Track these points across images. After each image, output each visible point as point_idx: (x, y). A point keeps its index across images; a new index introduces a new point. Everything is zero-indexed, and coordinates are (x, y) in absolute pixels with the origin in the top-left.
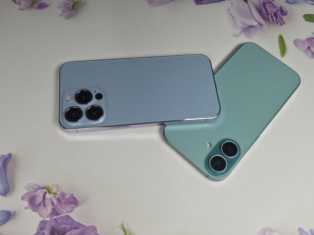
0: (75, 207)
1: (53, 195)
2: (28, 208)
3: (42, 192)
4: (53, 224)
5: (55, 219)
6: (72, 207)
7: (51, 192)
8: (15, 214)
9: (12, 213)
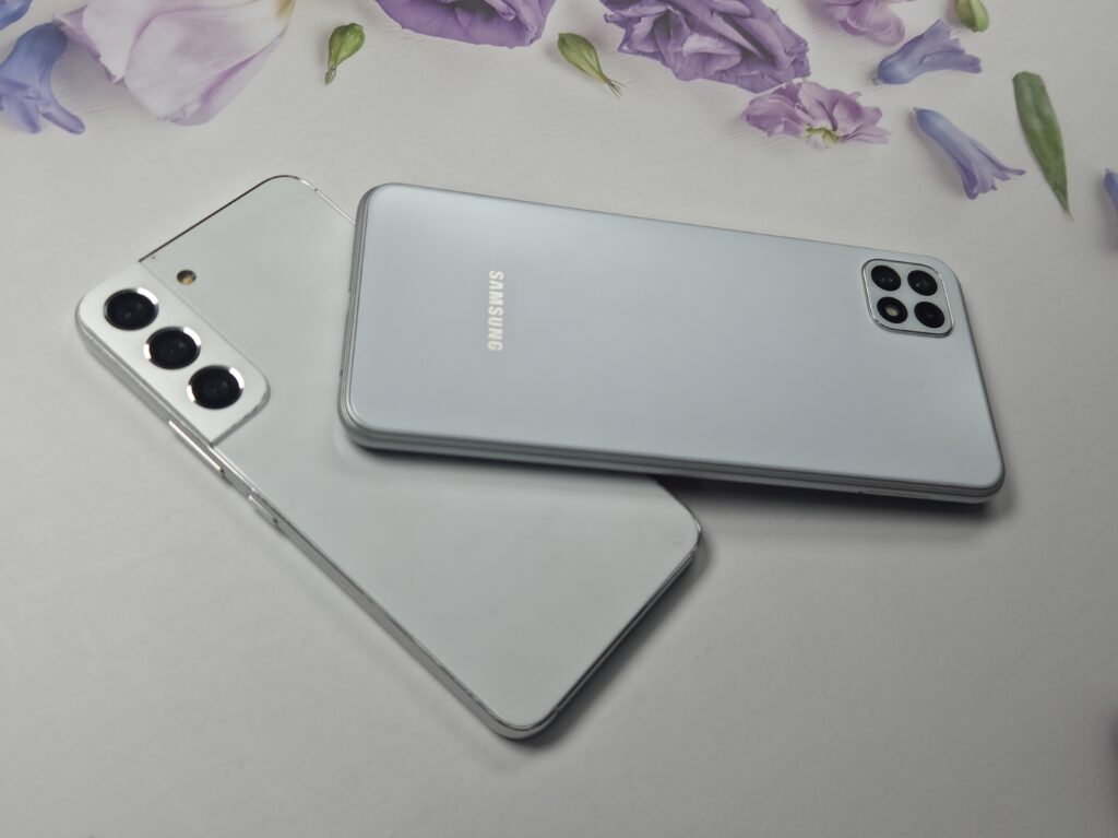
0: (748, 109)
1: (815, 128)
2: (853, 94)
3: (845, 130)
4: (780, 74)
5: (781, 83)
7: (823, 133)
8: (873, 80)
9: (879, 81)
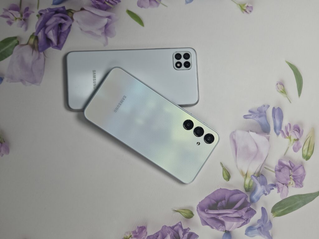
0: (146, 230)
6: (145, 231)
